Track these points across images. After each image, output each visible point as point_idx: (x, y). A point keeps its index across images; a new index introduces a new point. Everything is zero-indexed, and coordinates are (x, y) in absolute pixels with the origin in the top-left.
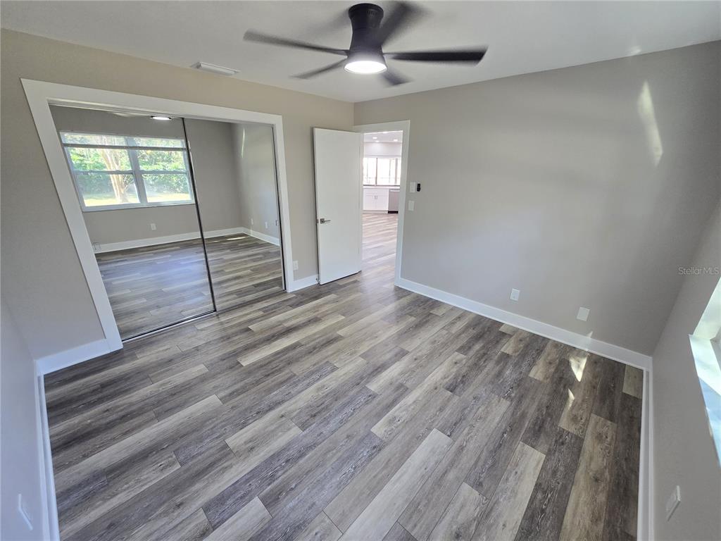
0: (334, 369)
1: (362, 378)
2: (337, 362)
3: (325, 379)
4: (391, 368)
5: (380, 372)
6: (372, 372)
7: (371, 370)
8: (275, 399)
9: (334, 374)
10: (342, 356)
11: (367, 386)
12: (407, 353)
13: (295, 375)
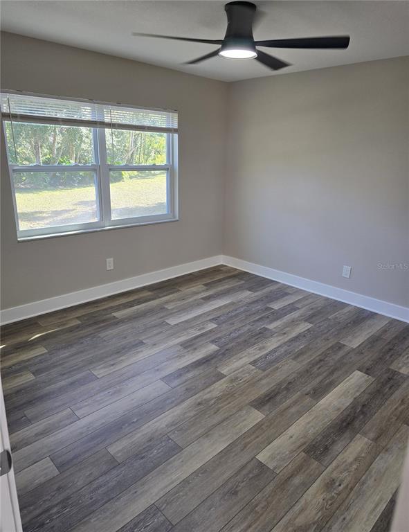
0: (254, 363)
1: (224, 354)
2: (252, 370)
3: (260, 355)
4: (191, 362)
5: (203, 359)
6: (212, 359)
7: (213, 361)
8: (298, 343)
9: (252, 359)
10: (247, 377)
11: (219, 348)
12: (163, 379)
13: (293, 359)
